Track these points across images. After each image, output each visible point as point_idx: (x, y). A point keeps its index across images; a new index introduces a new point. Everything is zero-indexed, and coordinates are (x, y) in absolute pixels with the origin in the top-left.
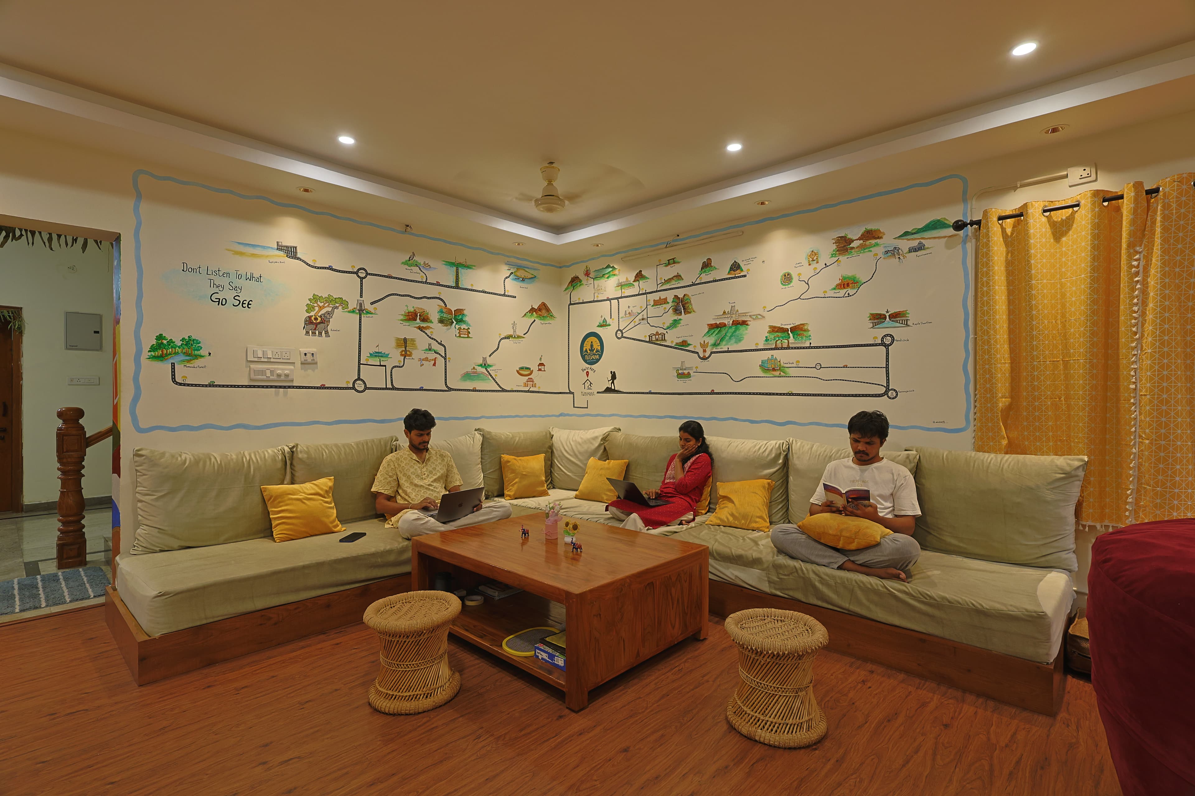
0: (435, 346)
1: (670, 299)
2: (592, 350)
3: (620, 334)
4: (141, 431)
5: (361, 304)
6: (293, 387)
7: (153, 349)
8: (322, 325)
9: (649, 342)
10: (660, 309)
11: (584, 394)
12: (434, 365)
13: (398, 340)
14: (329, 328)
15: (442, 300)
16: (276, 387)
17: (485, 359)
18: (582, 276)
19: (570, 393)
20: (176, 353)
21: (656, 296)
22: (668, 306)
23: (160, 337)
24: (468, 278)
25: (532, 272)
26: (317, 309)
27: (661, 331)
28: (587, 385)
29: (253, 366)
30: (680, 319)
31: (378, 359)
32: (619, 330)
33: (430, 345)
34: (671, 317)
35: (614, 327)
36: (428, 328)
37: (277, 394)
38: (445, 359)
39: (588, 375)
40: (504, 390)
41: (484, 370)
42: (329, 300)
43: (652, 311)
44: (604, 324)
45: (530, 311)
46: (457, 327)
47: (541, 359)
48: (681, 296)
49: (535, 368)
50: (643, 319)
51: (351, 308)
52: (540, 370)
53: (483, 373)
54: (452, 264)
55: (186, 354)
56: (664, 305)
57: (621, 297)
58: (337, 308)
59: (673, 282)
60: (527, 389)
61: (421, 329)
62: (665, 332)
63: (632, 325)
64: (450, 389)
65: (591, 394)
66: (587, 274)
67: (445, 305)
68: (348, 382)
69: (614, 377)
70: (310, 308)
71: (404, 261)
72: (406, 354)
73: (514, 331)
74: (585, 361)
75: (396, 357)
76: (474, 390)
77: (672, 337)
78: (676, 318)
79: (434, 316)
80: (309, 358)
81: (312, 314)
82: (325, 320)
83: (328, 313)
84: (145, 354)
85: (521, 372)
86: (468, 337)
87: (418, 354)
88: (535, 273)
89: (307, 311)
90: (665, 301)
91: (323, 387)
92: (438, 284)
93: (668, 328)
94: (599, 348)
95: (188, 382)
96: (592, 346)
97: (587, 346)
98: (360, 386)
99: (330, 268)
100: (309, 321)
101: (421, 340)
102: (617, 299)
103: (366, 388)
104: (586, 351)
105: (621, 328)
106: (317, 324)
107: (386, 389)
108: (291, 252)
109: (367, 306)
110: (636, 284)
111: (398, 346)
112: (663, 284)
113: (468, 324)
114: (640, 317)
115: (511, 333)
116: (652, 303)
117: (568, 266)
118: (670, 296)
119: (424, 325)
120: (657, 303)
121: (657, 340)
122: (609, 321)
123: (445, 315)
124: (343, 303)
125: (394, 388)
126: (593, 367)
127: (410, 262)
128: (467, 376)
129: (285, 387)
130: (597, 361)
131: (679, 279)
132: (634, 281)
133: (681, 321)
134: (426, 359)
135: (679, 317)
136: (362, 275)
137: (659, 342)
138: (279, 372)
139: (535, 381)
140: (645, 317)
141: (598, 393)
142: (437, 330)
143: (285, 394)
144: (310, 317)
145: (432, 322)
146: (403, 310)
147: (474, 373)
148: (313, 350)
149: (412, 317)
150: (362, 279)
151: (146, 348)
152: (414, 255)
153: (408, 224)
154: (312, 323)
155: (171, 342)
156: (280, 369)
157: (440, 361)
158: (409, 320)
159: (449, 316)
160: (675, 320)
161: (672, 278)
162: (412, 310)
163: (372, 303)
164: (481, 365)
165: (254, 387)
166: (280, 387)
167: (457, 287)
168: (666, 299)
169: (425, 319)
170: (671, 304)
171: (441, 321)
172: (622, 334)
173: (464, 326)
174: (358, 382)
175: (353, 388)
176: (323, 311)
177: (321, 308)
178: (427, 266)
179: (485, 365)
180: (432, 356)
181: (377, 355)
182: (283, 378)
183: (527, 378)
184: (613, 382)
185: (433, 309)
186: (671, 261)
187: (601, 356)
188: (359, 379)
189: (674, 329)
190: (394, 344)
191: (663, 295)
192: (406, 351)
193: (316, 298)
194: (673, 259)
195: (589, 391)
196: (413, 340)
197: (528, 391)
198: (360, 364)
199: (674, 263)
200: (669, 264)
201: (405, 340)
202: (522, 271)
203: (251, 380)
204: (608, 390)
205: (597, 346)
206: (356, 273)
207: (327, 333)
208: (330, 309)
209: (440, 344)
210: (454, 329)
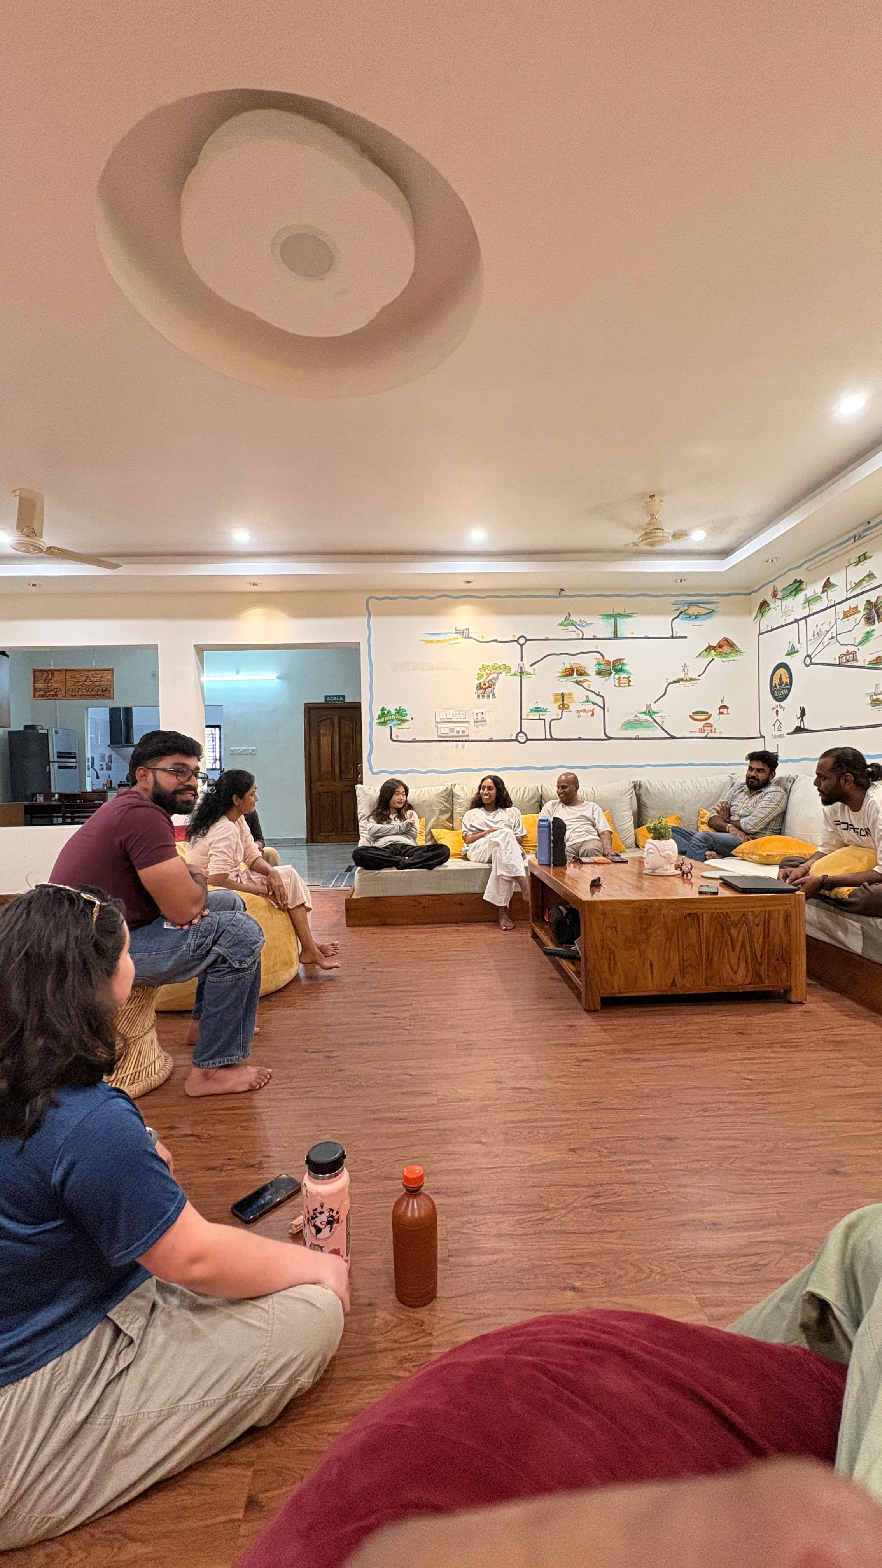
0: (593, 698)
1: (861, 608)
2: (781, 684)
3: (809, 660)
4: (374, 773)
5: (521, 668)
6: (469, 741)
7: (379, 718)
8: (490, 689)
9: (839, 665)
10: (852, 620)
11: (775, 737)
12: (592, 715)
13: (556, 695)
14: (495, 691)
15: (599, 653)
16: (456, 741)
17: (649, 706)
18: (769, 599)
19: (762, 737)
20: (392, 720)
21: (845, 607)
22: (859, 616)
23: (383, 709)
24: (627, 626)
25: (709, 606)
26: (485, 676)
27: (851, 649)
28: (777, 726)
29: (440, 726)
30: (874, 630)
31: (537, 713)
32: (808, 656)
33: (587, 697)
34: (863, 628)
35: (802, 654)
36: (586, 681)
37: (457, 746)
38: (604, 709)
39: (777, 714)
40: (673, 737)
41: (648, 718)
42: (495, 668)
43: (843, 626)
44: (792, 652)
45: (706, 650)
46: (617, 676)
47: (722, 701)
48: (873, 600)
49: (714, 711)
50: (832, 638)
51: (513, 672)
52: (721, 713)
53: (646, 721)
54: (609, 616)
55: (398, 720)
56: (855, 616)
57: (809, 616)
58: (501, 673)
59: (865, 584)
60: (704, 735)
61: (577, 682)
62: (856, 649)
63: (821, 647)
64: (610, 738)
65: (781, 736)
66: (775, 596)
67: (603, 657)
68: (512, 735)
69: (803, 713)
70: (480, 677)
71: (560, 622)
72: (563, 707)
73: (686, 674)
74: (775, 698)
75: (554, 710)
76: (637, 738)
77: (865, 655)
78: (868, 629)
79: (591, 669)
80: (480, 718)
81: (482, 680)
82: (492, 685)
83: (494, 678)
84: (376, 721)
85: (695, 717)
86: (629, 685)
87: (573, 707)
88: (712, 607)
89: (478, 679)
90: (855, 610)
91: (491, 740)
92: (595, 638)
93: (860, 644)
94: (788, 681)
95: (400, 739)
96: (781, 679)
97: (776, 681)
98: (522, 738)
99: (496, 641)
100: (479, 687)
101: (579, 693)
102: (805, 618)
103: (527, 740)
104: (775, 686)
105: (809, 654)
106: (485, 689)
107: (546, 739)
108: (465, 634)
109: (527, 668)
110: (824, 595)
111: (556, 700)
112: (853, 589)
113: (628, 673)
114: (829, 636)
115: (682, 676)
116: (841, 616)
117: (757, 591)
118: (860, 603)
119: (581, 678)
120: (847, 615)
121: (848, 661)
122: (797, 647)
123: (603, 667)
124: (507, 668)
125: (552, 739)
126: (782, 704)
127: (565, 624)
128: (629, 725)
129: (462, 741)
130: (787, 696)
131: (871, 579)
132: (823, 592)
133: (874, 633)
134: (584, 711)
135: (873, 627)
136: (522, 641)
137: (849, 664)
138: (458, 729)
139: (715, 726)
140: (835, 635)
141: (788, 734)
142: (595, 682)
143: (463, 746)
144: (480, 684)
145: (588, 675)
146: (561, 668)
147: (636, 721)
148: (483, 710)
149: (569, 673)
150: (522, 645)
151: (376, 717)
152: (569, 615)
153: (562, 587)
154: (481, 688)
155: (389, 712)
156: (459, 727)
157: (599, 712)
158: (567, 675)
159: (608, 668)
160: (868, 633)
161: (864, 579)
162: (569, 666)
163: (531, 665)
164: (645, 713)
165: (441, 741)
166: (459, 741)
167: (616, 637)
168: (856, 608)
169: (581, 674)
170: (863, 613)
171: (599, 673)
172: (811, 659)
173: (623, 675)
174: (521, 735)
175: (516, 740)
176: (490, 678)
177: (488, 675)
178: (584, 624)
179: (649, 712)
180: (589, 707)
181: (537, 710)
182: (461, 734)
183: (704, 723)
184: (802, 720)
185: (590, 664)
186: (862, 558)
187: (789, 690)
188: (521, 732)
189: (867, 644)
190: (552, 699)
191: (852, 603)
192: (563, 705)
193: (484, 668)
194: (864, 554)
195: (780, 733)
196: (570, 694)
197: (706, 737)
198: (521, 719)
199: (865, 559)
200: (860, 562)
201: (563, 695)
202: (695, 608)
203: (439, 736)
204: (799, 730)
205: (786, 680)
206: (517, 641)
207: (493, 695)
208: (495, 675)
209: (599, 695)
210: (613, 679)
